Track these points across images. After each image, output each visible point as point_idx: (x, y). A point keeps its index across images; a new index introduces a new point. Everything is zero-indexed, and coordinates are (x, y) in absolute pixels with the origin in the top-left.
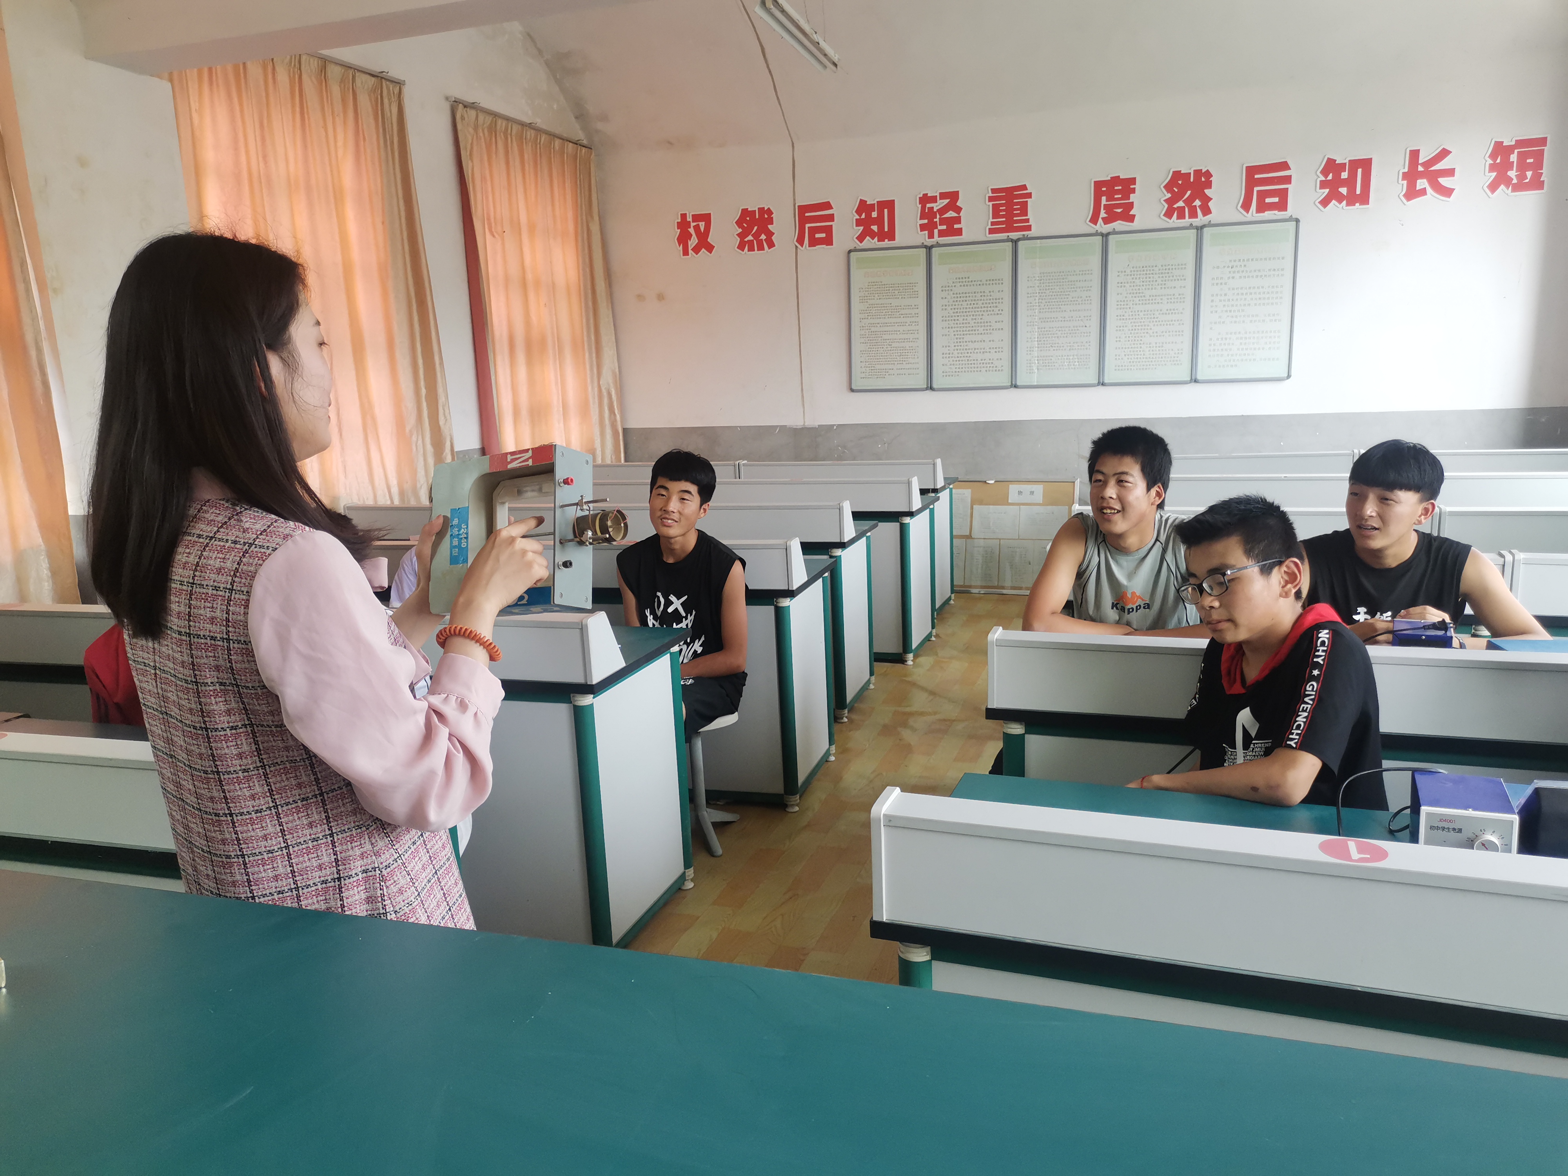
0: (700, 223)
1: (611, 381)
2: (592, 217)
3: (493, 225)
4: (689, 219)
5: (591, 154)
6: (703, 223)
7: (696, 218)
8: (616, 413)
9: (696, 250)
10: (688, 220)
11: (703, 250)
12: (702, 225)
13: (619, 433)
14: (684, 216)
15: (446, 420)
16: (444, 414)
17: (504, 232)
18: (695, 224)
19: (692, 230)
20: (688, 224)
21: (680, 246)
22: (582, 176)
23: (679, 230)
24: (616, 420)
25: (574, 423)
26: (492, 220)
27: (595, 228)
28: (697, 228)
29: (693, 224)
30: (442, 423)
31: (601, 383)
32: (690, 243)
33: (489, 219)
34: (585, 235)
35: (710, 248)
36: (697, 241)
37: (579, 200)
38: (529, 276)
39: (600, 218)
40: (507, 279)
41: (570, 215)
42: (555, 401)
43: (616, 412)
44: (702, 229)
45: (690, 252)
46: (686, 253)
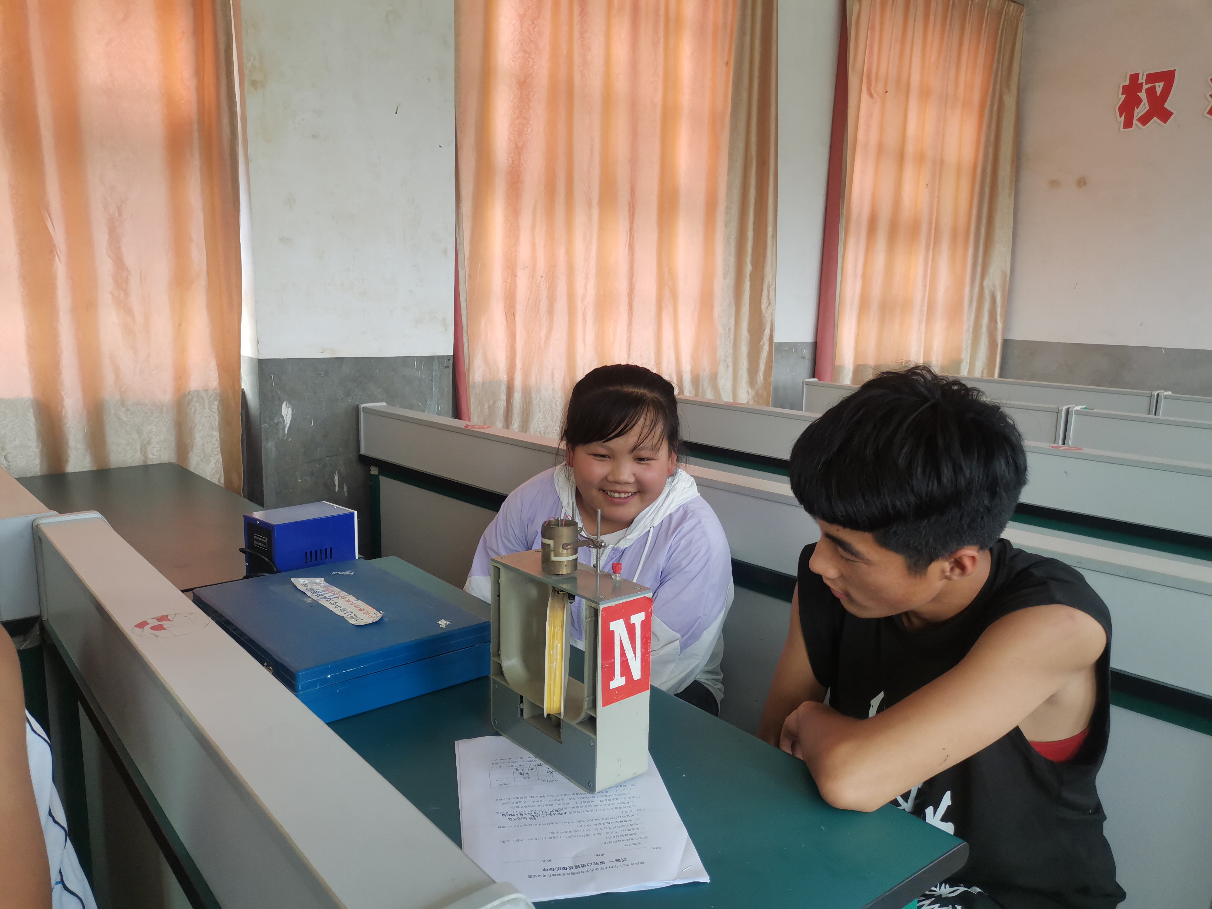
0: (1157, 85)
1: (998, 282)
2: (1008, 87)
3: (873, 84)
4: (1142, 80)
5: (1021, 12)
6: (1162, 84)
7: (1152, 78)
8: (998, 321)
9: (1144, 120)
10: (1140, 81)
11: (1155, 119)
12: (1159, 87)
13: (997, 344)
14: (1134, 77)
15: (770, 303)
16: (768, 297)
17: (887, 92)
18: (1149, 86)
19: (1143, 95)
20: (1140, 87)
21: (1121, 116)
22: (1004, 38)
23: (1124, 96)
24: (996, 329)
25: (939, 327)
26: (873, 77)
27: (1010, 101)
28: (1151, 92)
29: (1145, 87)
30: (764, 306)
31: (985, 284)
32: (1136, 111)
33: (869, 76)
34: (995, 108)
35: (1165, 116)
36: (1148, 108)
37: (995, 65)
38: (910, 148)
39: (1019, 88)
40: (881, 149)
41: (978, 82)
42: (919, 296)
43: (999, 318)
44: (1159, 91)
45: (1135, 122)
46: (1128, 124)
